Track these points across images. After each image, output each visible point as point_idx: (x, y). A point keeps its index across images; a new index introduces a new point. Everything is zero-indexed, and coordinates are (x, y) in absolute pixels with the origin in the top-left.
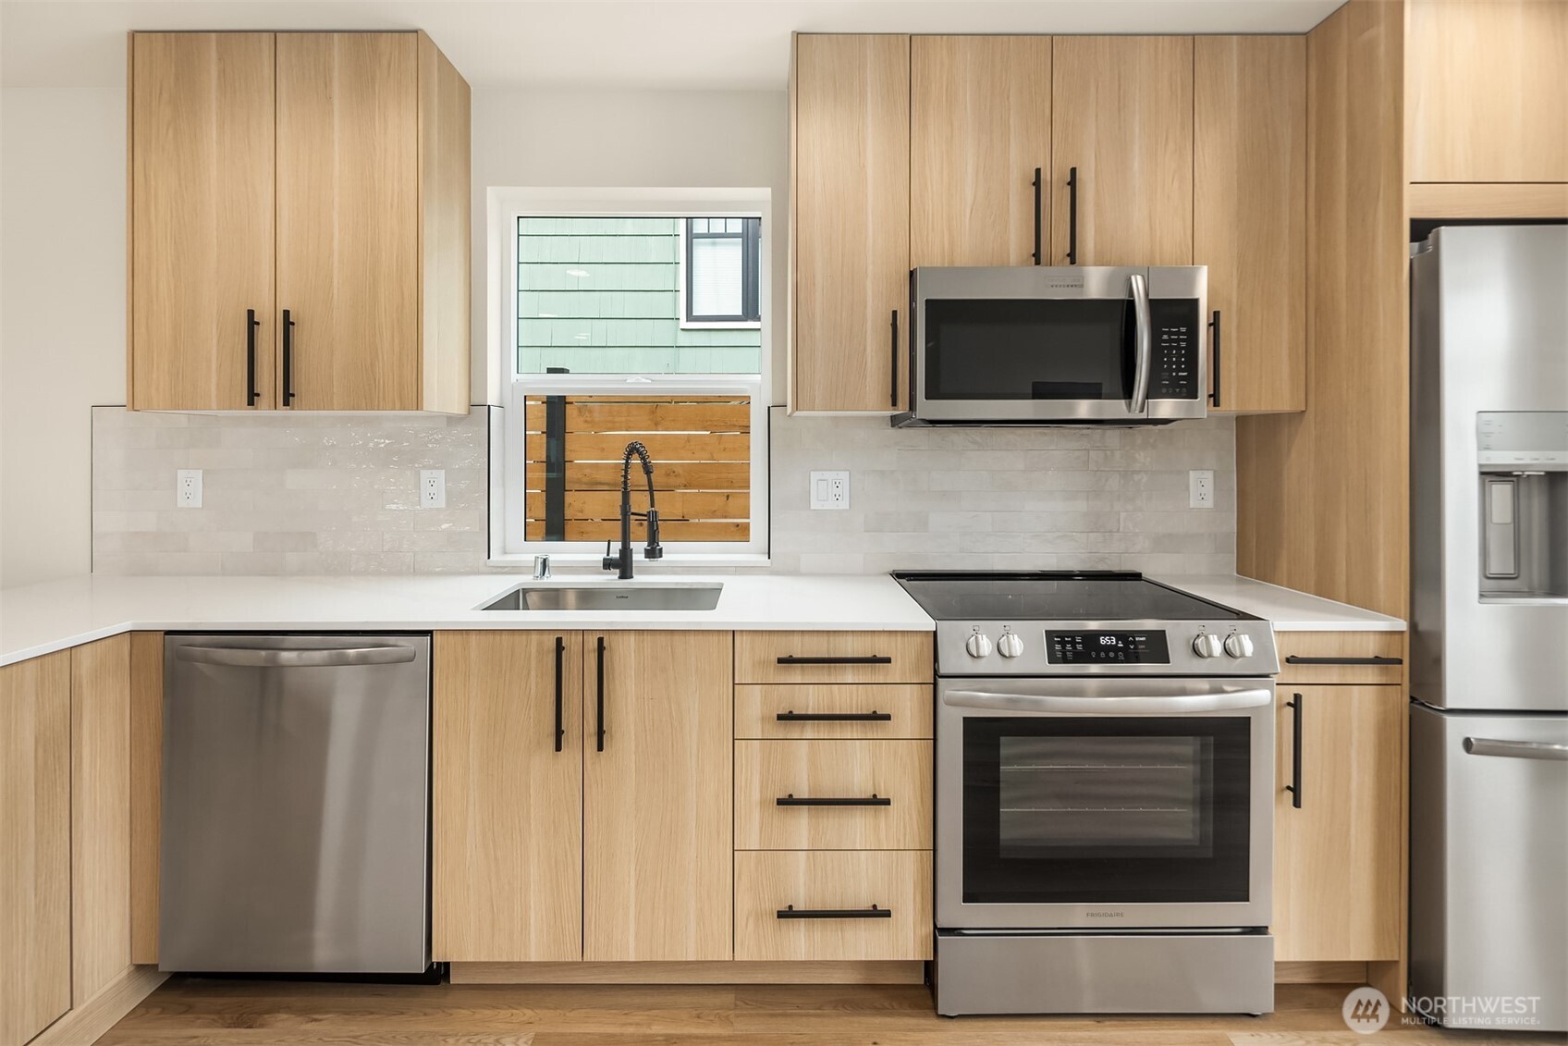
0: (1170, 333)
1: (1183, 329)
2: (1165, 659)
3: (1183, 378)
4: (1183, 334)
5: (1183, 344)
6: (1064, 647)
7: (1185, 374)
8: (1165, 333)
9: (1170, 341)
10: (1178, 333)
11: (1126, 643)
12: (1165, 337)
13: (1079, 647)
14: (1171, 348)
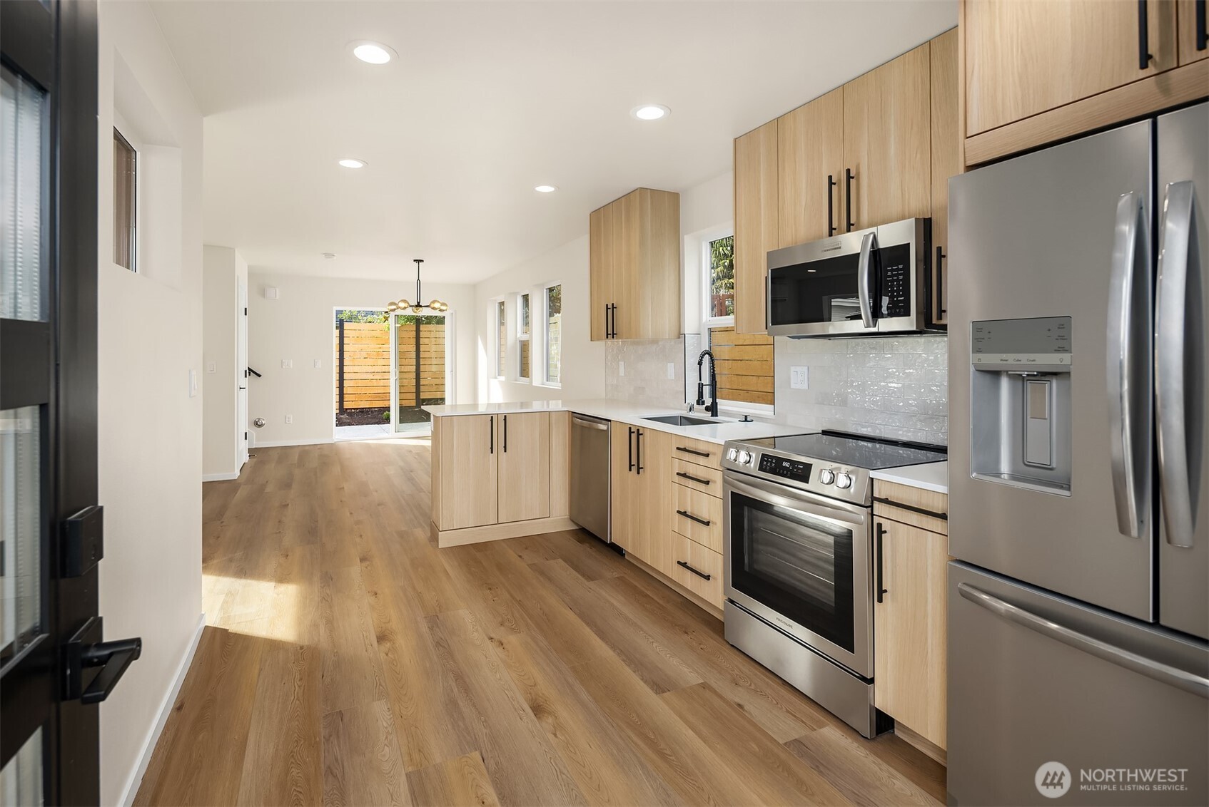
0: (892, 271)
1: (901, 267)
2: (806, 480)
3: (901, 301)
4: (901, 270)
5: (901, 277)
6: (767, 463)
7: (902, 298)
8: (889, 271)
9: (892, 276)
10: (898, 270)
11: (794, 467)
12: (889, 274)
13: (773, 465)
14: (892, 281)
